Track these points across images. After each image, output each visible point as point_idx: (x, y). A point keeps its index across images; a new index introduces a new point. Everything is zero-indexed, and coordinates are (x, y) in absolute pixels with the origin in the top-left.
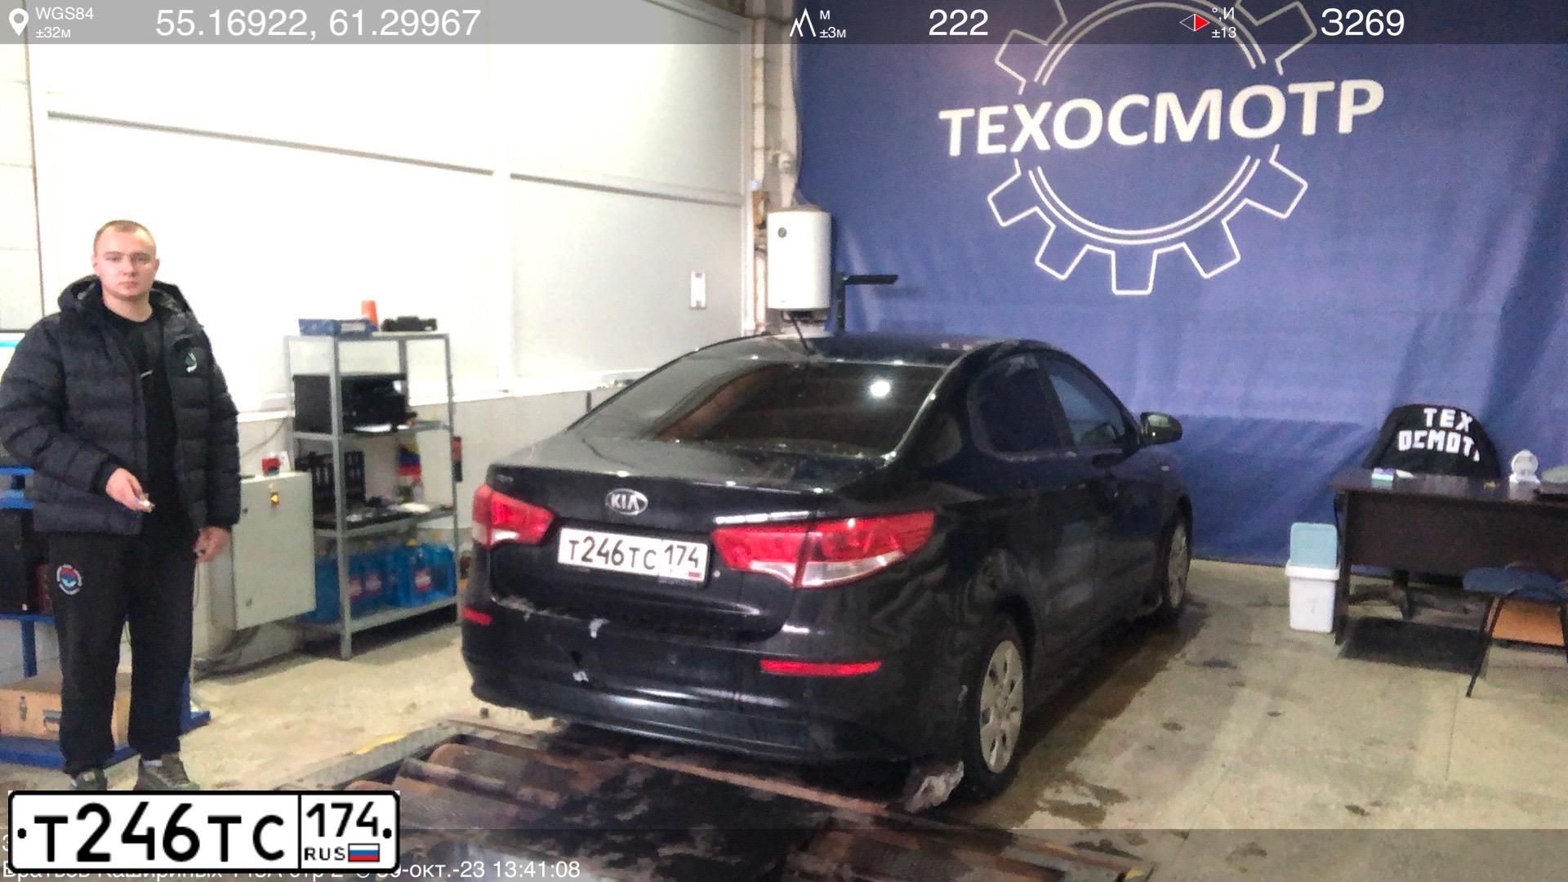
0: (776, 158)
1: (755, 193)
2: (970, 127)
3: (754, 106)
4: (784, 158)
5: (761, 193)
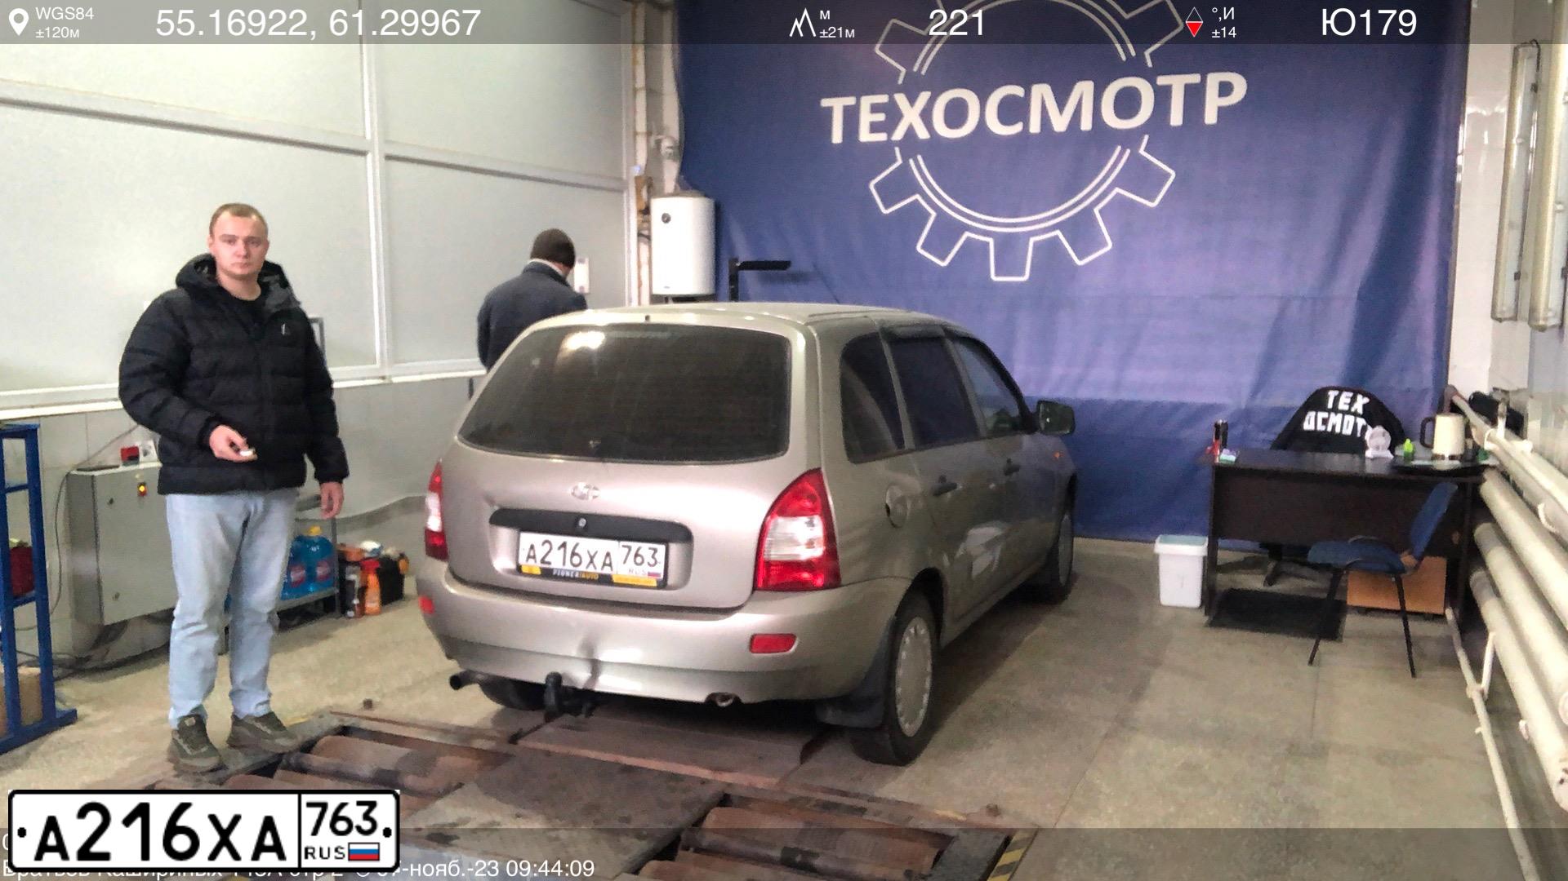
0: (658, 143)
1: (637, 178)
2: (851, 115)
3: (635, 91)
4: (666, 144)
5: (643, 179)
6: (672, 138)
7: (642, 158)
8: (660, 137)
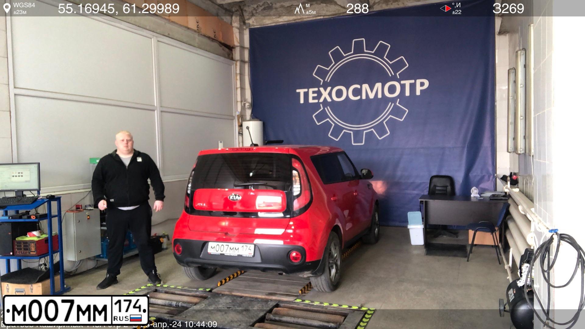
0: (245, 104)
1: (238, 115)
2: (306, 95)
3: (237, 88)
4: (247, 104)
5: (240, 115)
6: (248, 102)
7: (239, 109)
8: (245, 102)
